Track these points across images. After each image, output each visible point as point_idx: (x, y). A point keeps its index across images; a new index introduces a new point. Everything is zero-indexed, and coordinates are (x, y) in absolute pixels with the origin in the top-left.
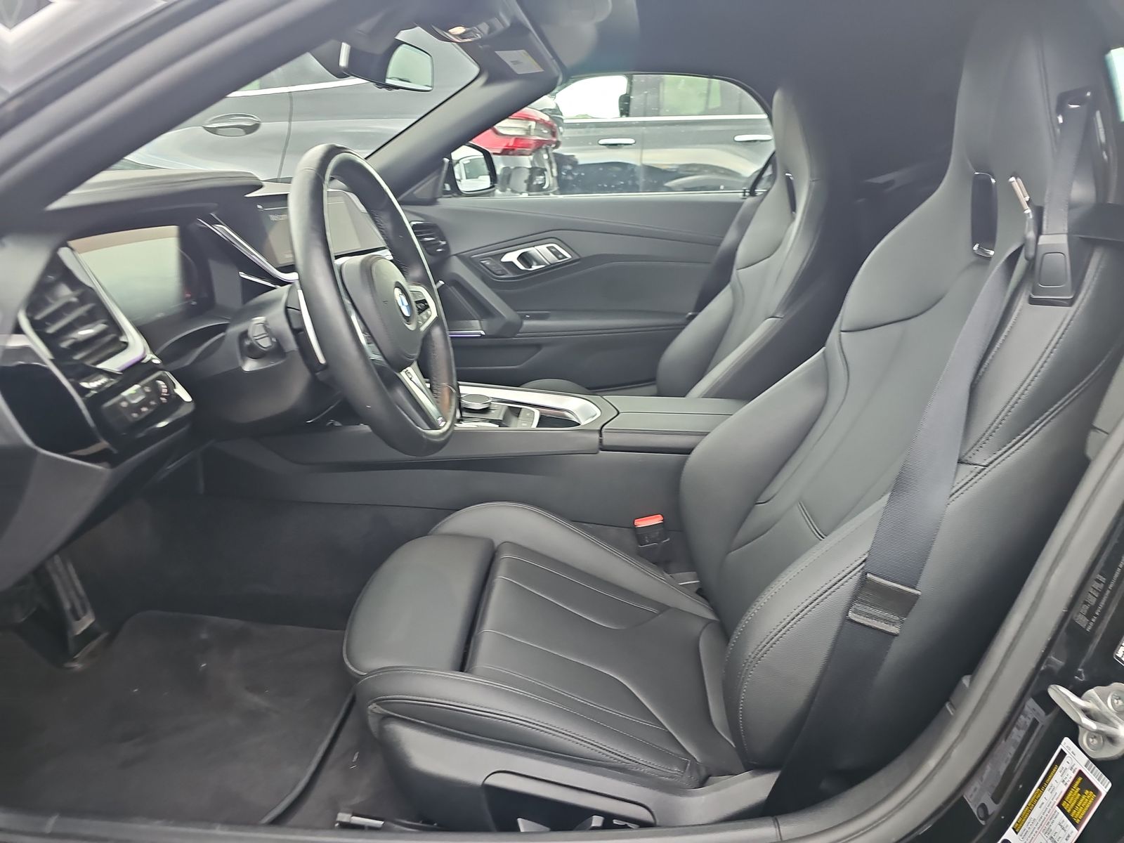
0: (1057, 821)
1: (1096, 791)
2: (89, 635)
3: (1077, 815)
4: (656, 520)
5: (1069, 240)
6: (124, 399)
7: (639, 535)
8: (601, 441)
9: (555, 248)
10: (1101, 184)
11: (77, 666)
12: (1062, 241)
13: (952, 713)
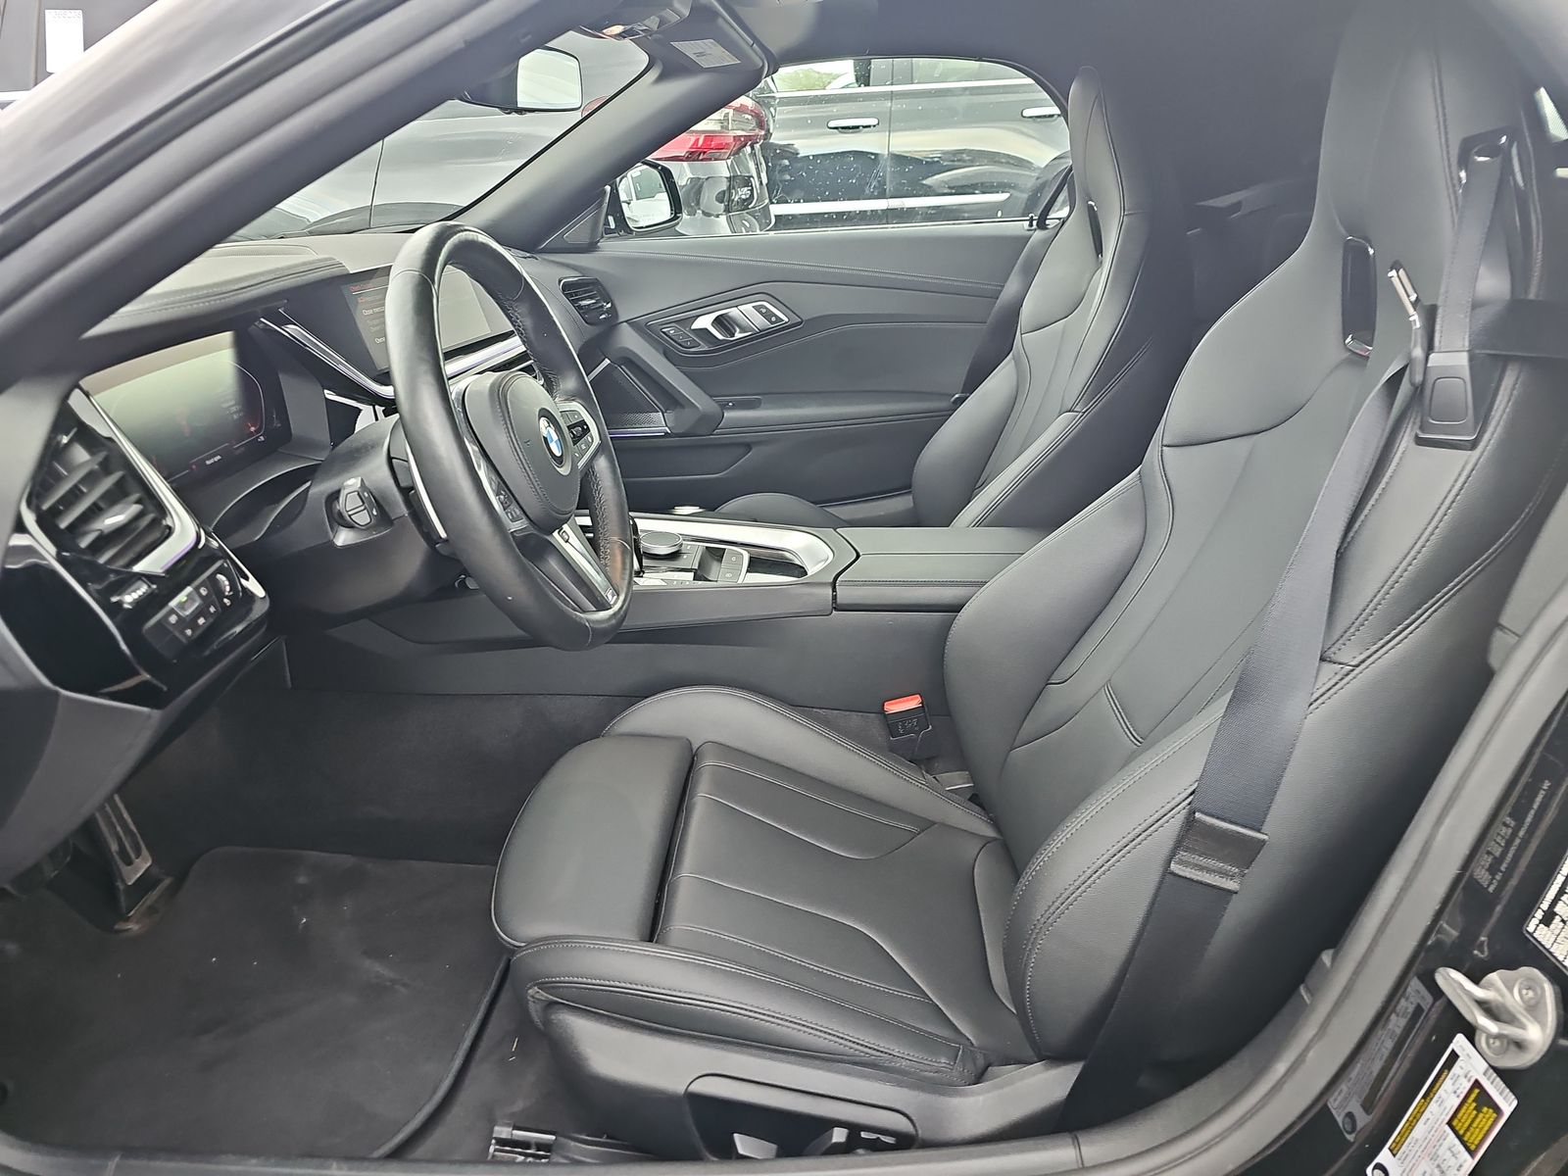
0: (1446, 1144)
1: (1498, 1110)
2: (146, 883)
3: (1472, 1138)
4: (913, 703)
5: (1471, 359)
6: (172, 611)
7: (892, 723)
8: (834, 598)
9: (766, 308)
10: (1519, 274)
11: (133, 927)
12: (1462, 360)
13: (1308, 1001)
